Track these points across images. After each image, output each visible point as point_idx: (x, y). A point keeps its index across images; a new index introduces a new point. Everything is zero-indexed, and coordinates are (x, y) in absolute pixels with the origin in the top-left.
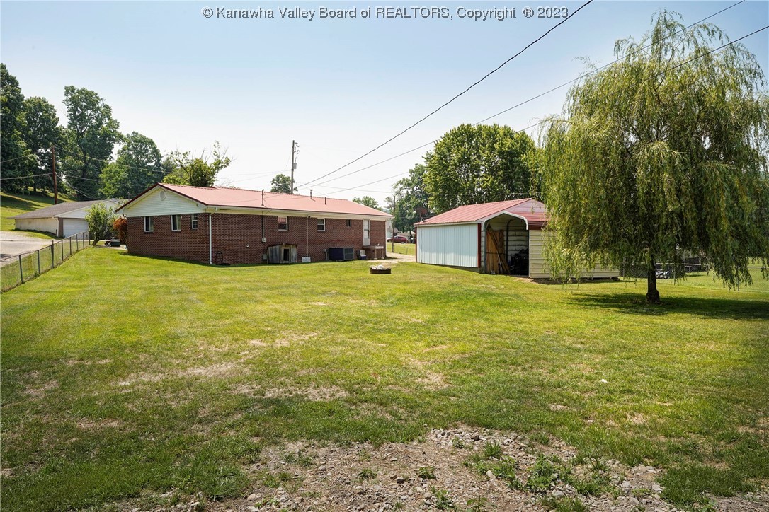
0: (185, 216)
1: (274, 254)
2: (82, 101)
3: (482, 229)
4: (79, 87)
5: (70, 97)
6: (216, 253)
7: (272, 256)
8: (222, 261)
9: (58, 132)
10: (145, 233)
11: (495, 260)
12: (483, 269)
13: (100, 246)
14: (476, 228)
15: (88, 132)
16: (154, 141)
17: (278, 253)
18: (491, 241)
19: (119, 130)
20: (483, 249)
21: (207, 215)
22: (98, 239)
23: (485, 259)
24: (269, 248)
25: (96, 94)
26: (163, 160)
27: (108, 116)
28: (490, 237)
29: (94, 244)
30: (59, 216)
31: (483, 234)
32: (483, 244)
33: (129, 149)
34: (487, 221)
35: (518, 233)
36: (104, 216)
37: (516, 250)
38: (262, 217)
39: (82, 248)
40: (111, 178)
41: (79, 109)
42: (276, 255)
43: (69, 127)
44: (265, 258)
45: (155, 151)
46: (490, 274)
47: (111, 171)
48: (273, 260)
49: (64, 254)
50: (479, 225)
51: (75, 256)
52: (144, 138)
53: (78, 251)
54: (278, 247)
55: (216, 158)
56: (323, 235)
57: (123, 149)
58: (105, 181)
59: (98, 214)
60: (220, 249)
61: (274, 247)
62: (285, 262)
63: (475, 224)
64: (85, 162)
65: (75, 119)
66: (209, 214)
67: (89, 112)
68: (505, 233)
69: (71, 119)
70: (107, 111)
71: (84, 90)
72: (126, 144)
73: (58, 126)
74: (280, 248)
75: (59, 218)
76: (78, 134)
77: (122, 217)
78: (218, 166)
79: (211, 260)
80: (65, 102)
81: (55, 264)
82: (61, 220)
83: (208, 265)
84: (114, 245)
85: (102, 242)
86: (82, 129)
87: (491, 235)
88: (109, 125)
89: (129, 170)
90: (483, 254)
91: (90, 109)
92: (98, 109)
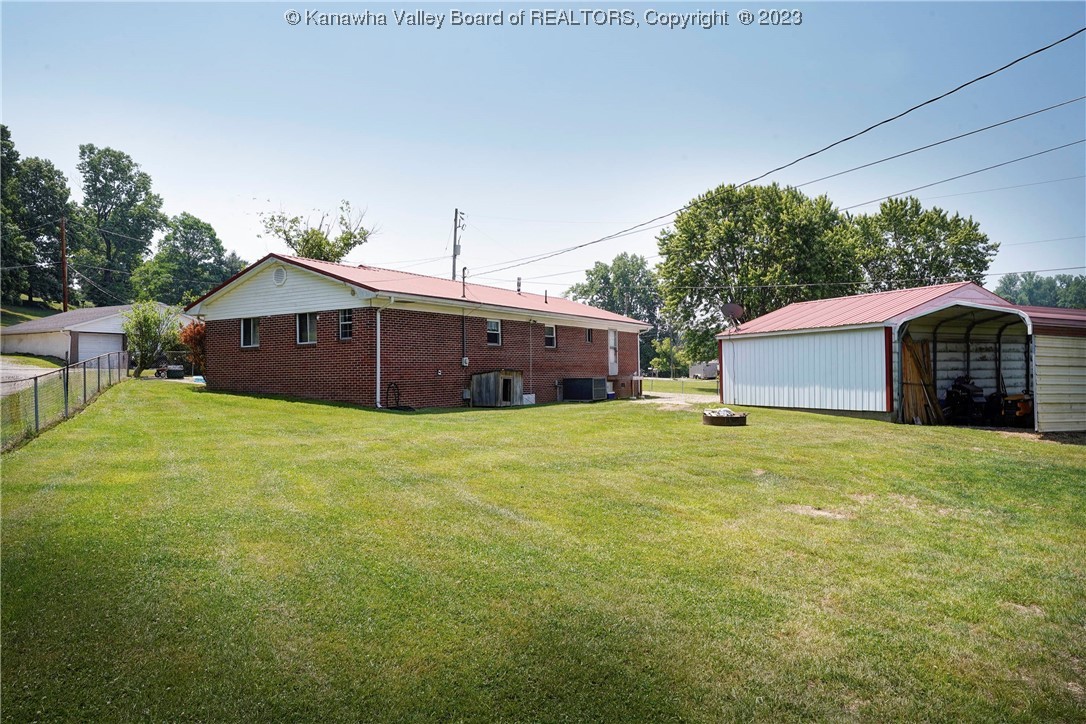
0: (326, 315)
1: (484, 390)
2: (107, 167)
3: (895, 337)
4: (100, 146)
5: (88, 160)
6: (388, 386)
7: (480, 393)
8: (397, 403)
9: (68, 210)
10: (242, 350)
11: (916, 397)
12: (898, 413)
13: (147, 378)
14: (881, 337)
15: (115, 213)
16: (213, 226)
17: (492, 387)
18: (910, 361)
19: (161, 211)
20: (895, 375)
21: (371, 311)
22: (144, 366)
23: (902, 395)
24: (475, 377)
25: (128, 157)
26: (227, 255)
27: (145, 189)
28: (908, 354)
29: (137, 375)
30: (72, 328)
31: (896, 347)
32: (895, 366)
33: (176, 239)
34: (905, 323)
35: (951, 346)
36: (155, 323)
37: (948, 378)
38: (462, 319)
39: (117, 380)
40: (147, 282)
41: (101, 178)
42: (488, 390)
43: (86, 204)
44: (467, 395)
45: (214, 241)
46: (913, 423)
47: (147, 272)
48: (481, 400)
49: (88, 391)
50: (888, 331)
51: (109, 394)
52: (197, 222)
53: (110, 385)
54: (492, 375)
55: (344, 228)
56: (553, 355)
57: (167, 239)
58: (137, 287)
59: (146, 320)
60: (394, 378)
61: (484, 376)
62: (504, 403)
63: (881, 328)
64: (108, 258)
65: (95, 193)
66: (376, 309)
67: (117, 183)
68: (931, 346)
69: (88, 193)
70: (144, 182)
71: (108, 150)
72: (171, 232)
73: (69, 201)
74: (495, 377)
75: (71, 332)
76: (99, 216)
77: (196, 321)
78: (349, 242)
79: (378, 399)
80: (81, 168)
81: (70, 410)
82: (75, 336)
83: (374, 408)
84: (172, 375)
85: (150, 372)
86: (105, 208)
87: (910, 349)
88: (147, 202)
89: (174, 270)
90: (896, 385)
91: (118, 179)
92: (131, 178)
